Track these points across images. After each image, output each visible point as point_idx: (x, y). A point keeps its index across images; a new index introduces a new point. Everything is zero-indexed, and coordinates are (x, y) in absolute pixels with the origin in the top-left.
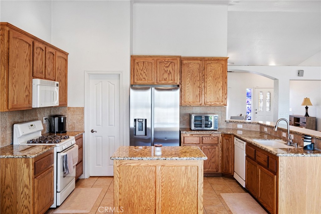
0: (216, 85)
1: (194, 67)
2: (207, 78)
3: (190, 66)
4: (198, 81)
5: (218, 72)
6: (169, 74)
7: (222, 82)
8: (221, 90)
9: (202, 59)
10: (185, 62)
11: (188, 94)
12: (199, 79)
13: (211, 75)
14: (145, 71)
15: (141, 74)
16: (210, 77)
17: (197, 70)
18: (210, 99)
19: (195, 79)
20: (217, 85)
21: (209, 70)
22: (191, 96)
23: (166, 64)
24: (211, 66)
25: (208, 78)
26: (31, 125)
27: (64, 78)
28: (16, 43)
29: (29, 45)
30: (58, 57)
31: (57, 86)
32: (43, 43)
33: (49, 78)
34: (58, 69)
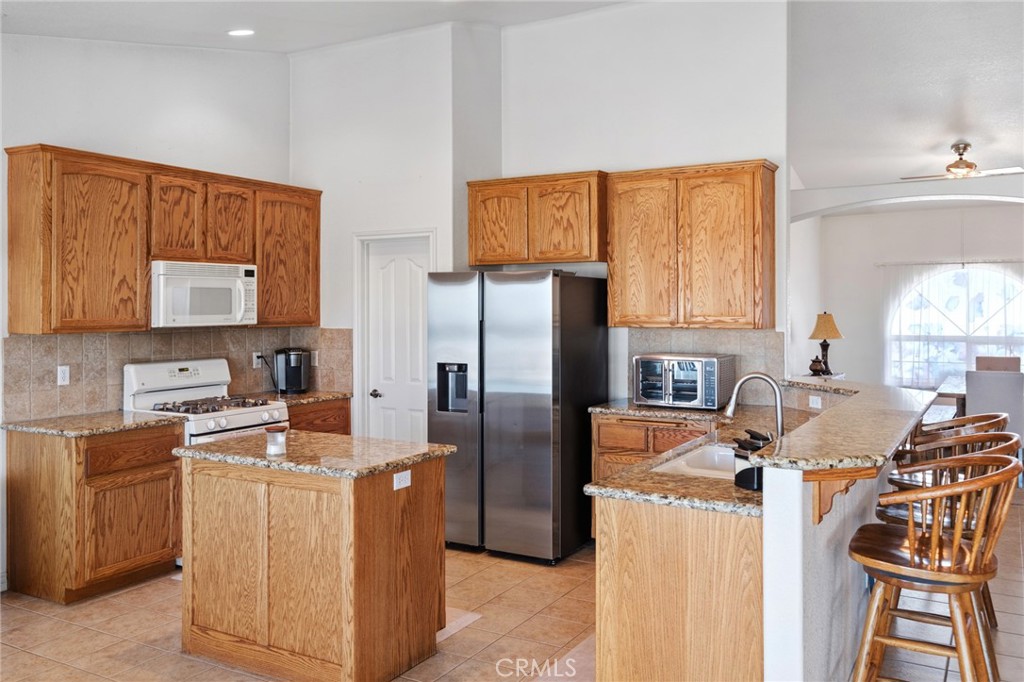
0: (721, 259)
1: (651, 201)
2: (691, 236)
3: (639, 199)
4: (664, 245)
5: (727, 214)
6: (565, 229)
7: (740, 248)
8: (740, 273)
9: (676, 175)
10: (621, 187)
11: (633, 289)
12: (665, 241)
13: (705, 224)
14: (503, 225)
15: (493, 233)
16: (703, 232)
17: (661, 211)
18: (701, 304)
19: (654, 241)
20: (726, 256)
21: (700, 209)
22: (643, 298)
23: (556, 199)
24: (706, 195)
25: (694, 236)
26: (181, 370)
27: (301, 253)
28: (79, 184)
29: (133, 185)
30: (270, 204)
31: (246, 276)
32: (195, 175)
33: (223, 256)
34: (268, 233)
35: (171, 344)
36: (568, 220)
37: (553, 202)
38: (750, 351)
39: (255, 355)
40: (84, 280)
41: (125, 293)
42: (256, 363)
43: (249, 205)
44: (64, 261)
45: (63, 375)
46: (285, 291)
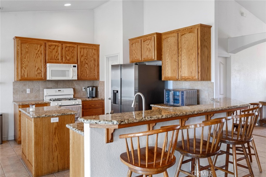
0: (189, 58)
1: (172, 41)
2: (181, 51)
3: (169, 40)
4: (175, 54)
5: (191, 43)
6: (149, 51)
7: (194, 54)
8: (194, 62)
9: (178, 31)
10: (163, 37)
11: (167, 68)
13: (185, 47)
14: (136, 51)
15: (134, 53)
16: (184, 49)
17: (174, 44)
18: (184, 73)
19: (172, 53)
20: (190, 57)
21: (184, 42)
22: (170, 71)
24: (185, 37)
25: (182, 51)
26: (59, 91)
27: (93, 61)
28: (26, 45)
29: (41, 45)
30: (83, 48)
31: (73, 67)
32: (59, 42)
33: (68, 62)
34: (82, 56)
35: (58, 84)
36: (150, 48)
37: (146, 43)
38: (204, 88)
39: (83, 88)
40: (27, 68)
41: (39, 71)
42: (84, 90)
43: (76, 49)
44: (22, 64)
45: (28, 91)
46: (88, 71)
